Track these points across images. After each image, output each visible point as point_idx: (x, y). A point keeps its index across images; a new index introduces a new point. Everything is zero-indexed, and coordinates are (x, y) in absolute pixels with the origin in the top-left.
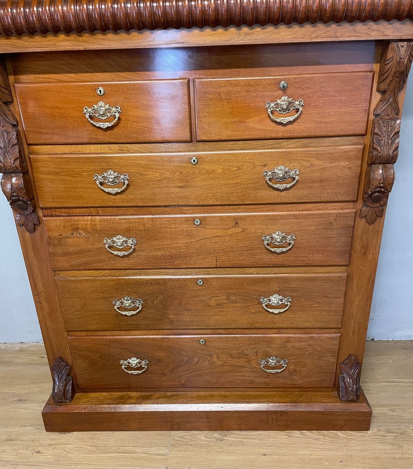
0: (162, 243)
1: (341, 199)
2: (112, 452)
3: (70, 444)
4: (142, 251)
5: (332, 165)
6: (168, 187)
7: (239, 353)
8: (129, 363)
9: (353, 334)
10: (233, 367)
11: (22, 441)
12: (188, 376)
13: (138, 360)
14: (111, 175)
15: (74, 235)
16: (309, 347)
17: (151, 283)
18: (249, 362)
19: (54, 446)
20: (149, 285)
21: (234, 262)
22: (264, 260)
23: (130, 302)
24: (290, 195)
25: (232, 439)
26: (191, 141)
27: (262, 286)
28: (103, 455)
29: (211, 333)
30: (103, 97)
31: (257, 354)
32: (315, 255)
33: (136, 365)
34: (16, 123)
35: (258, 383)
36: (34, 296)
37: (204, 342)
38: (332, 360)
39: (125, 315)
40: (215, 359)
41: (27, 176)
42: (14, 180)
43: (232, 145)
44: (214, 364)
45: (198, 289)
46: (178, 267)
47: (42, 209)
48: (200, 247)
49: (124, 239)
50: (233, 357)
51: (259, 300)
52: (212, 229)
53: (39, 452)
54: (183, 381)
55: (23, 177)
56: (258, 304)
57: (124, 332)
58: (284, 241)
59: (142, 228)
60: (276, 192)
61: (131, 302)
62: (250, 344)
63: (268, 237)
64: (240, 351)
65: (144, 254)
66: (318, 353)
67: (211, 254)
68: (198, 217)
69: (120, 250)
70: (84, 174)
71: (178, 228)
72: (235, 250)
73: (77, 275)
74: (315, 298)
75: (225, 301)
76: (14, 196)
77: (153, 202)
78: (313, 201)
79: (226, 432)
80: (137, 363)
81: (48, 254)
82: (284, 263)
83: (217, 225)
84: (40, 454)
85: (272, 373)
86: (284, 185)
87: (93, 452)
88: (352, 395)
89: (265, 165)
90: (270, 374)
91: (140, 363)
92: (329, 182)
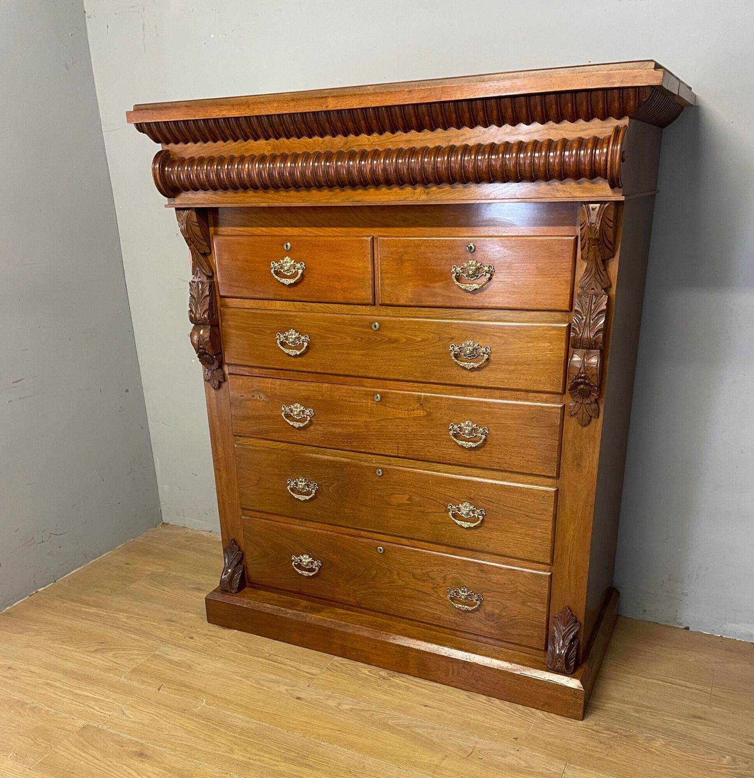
0: (340, 419)
1: (542, 389)
2: (262, 657)
3: (225, 640)
4: (318, 424)
5: (530, 345)
6: (348, 354)
7: (423, 573)
8: (301, 561)
9: (569, 576)
10: (416, 592)
11: (182, 624)
12: (364, 592)
13: (310, 559)
14: (292, 335)
15: (255, 398)
16: (509, 583)
17: (327, 465)
18: (436, 589)
19: (209, 637)
20: (325, 467)
21: (417, 453)
22: (452, 456)
23: (303, 484)
24: (481, 378)
25: (398, 681)
26: (374, 304)
27: (450, 489)
28: (251, 657)
29: (392, 541)
30: (289, 253)
31: (445, 580)
32: (513, 458)
33: (307, 565)
34: (211, 275)
35: (446, 621)
36: (214, 461)
37: (382, 551)
38: (540, 609)
39: (298, 499)
40: (395, 577)
41: (216, 329)
42: (201, 332)
43: (417, 311)
44: (393, 582)
45: (377, 481)
46: (355, 450)
47: (228, 364)
48: (380, 428)
49: (302, 408)
50: (416, 578)
51: (446, 507)
52: (394, 408)
53: (192, 638)
54: (358, 599)
55: (210, 330)
56: (445, 512)
57: (298, 521)
58: (475, 435)
59: (320, 398)
60: (464, 372)
61: (305, 485)
62: (436, 564)
63: (456, 427)
64: (424, 572)
65: (321, 429)
66: (522, 594)
67: (392, 439)
68: (379, 393)
69: (297, 421)
70: (268, 332)
71: (357, 402)
72: (418, 438)
73: (256, 443)
74: (515, 515)
75: (406, 502)
76: (201, 349)
77: (333, 369)
78: (508, 387)
79: (396, 674)
80: (309, 562)
81: (230, 416)
82: (476, 463)
83: (398, 404)
84: (192, 640)
85: (462, 610)
86: (472, 363)
87: (243, 652)
88: (559, 661)
89: (452, 338)
90: (460, 612)
91: (312, 563)
92: (527, 366)
